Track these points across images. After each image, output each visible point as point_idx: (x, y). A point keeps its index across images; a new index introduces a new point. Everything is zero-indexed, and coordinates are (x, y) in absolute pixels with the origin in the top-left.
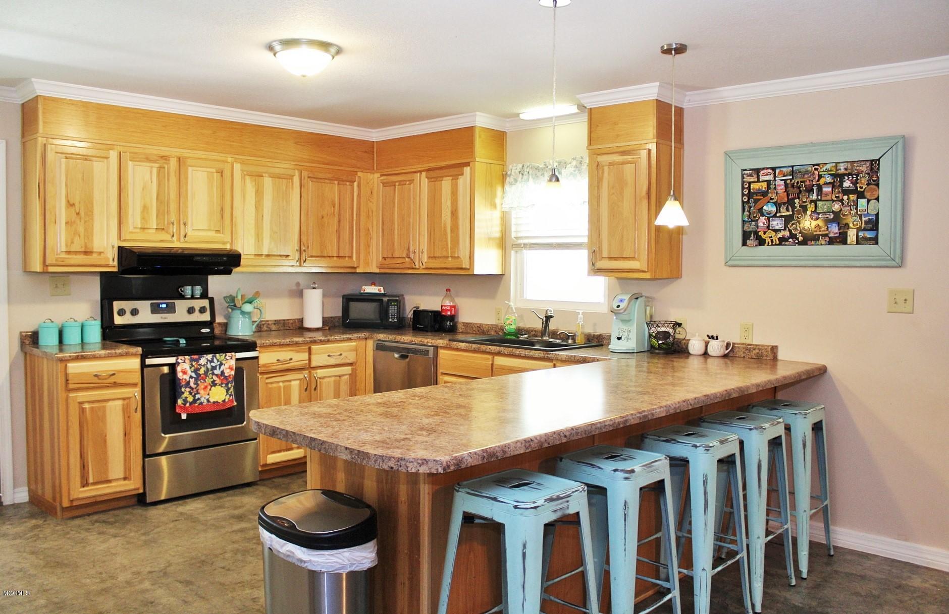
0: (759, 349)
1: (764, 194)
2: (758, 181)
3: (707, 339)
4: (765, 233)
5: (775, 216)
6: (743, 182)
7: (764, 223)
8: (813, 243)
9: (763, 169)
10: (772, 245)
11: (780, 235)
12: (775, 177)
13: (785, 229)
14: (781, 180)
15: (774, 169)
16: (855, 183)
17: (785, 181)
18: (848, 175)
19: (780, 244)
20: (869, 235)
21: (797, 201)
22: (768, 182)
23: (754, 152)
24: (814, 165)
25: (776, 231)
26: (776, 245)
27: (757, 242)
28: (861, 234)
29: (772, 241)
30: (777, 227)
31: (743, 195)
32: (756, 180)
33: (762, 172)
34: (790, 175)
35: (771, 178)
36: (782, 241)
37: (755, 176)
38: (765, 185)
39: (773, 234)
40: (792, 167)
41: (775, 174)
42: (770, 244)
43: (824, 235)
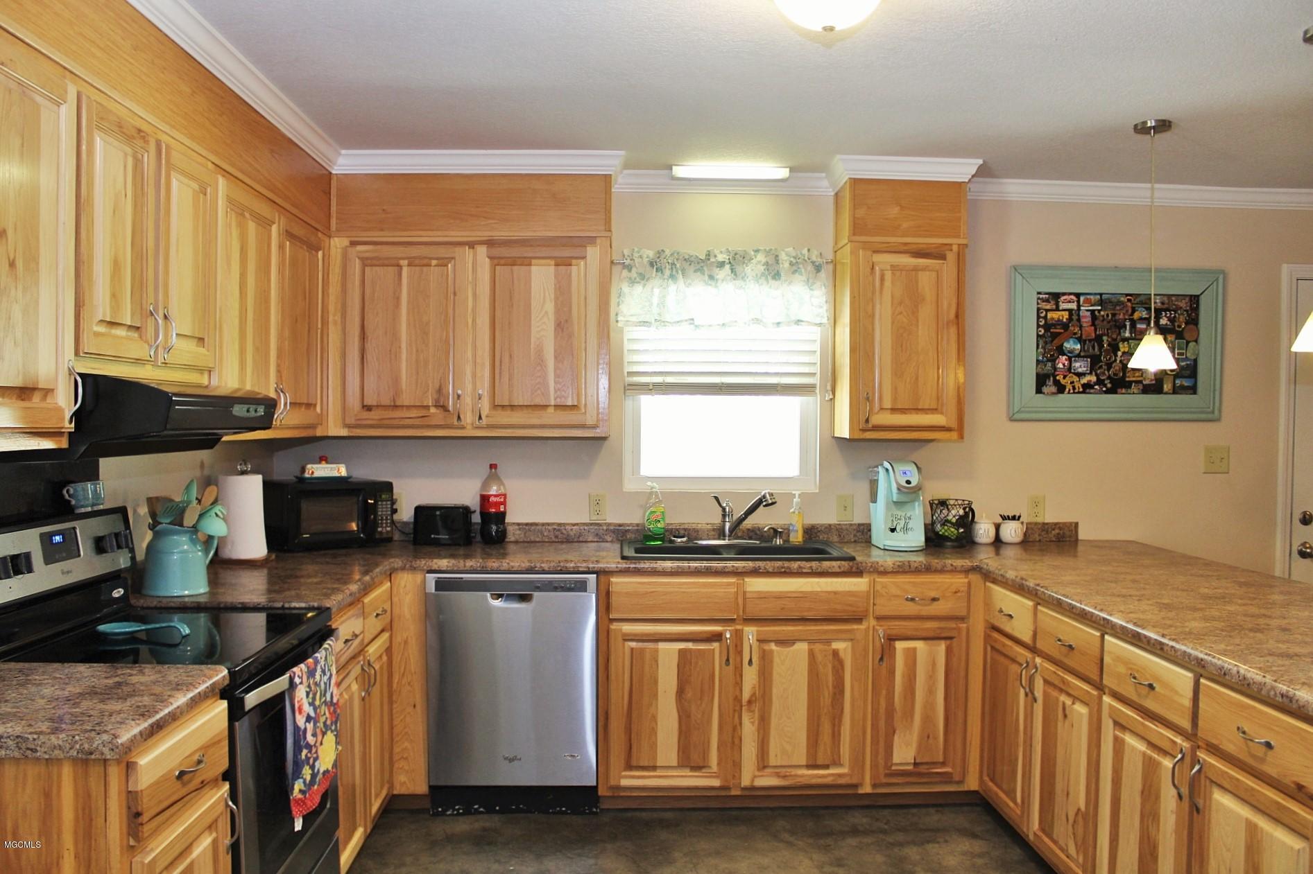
0: (1060, 529)
1: (1065, 326)
2: (1057, 309)
3: (999, 520)
4: (1064, 378)
5: (1079, 356)
6: (1038, 309)
7: (1064, 365)
8: (1124, 391)
9: (1064, 294)
10: (1074, 393)
11: (1084, 380)
12: (1079, 306)
13: (1091, 373)
14: (1087, 310)
15: (1078, 295)
16: (1172, 320)
17: (1093, 312)
18: (1166, 310)
19: (1084, 392)
20: (1186, 383)
21: (1105, 338)
22: (1070, 311)
23: (1053, 270)
24: (1127, 295)
25: (1080, 375)
26: (1079, 393)
27: (1054, 389)
28: (1178, 382)
29: (1074, 388)
30: (1080, 370)
31: (1038, 326)
32: (1054, 307)
33: (1062, 298)
34: (1098, 305)
35: (1074, 306)
36: (1087, 388)
37: (1053, 302)
38: (1066, 315)
39: (1076, 379)
40: (1101, 295)
41: (1078, 302)
42: (1072, 391)
43: (1137, 382)
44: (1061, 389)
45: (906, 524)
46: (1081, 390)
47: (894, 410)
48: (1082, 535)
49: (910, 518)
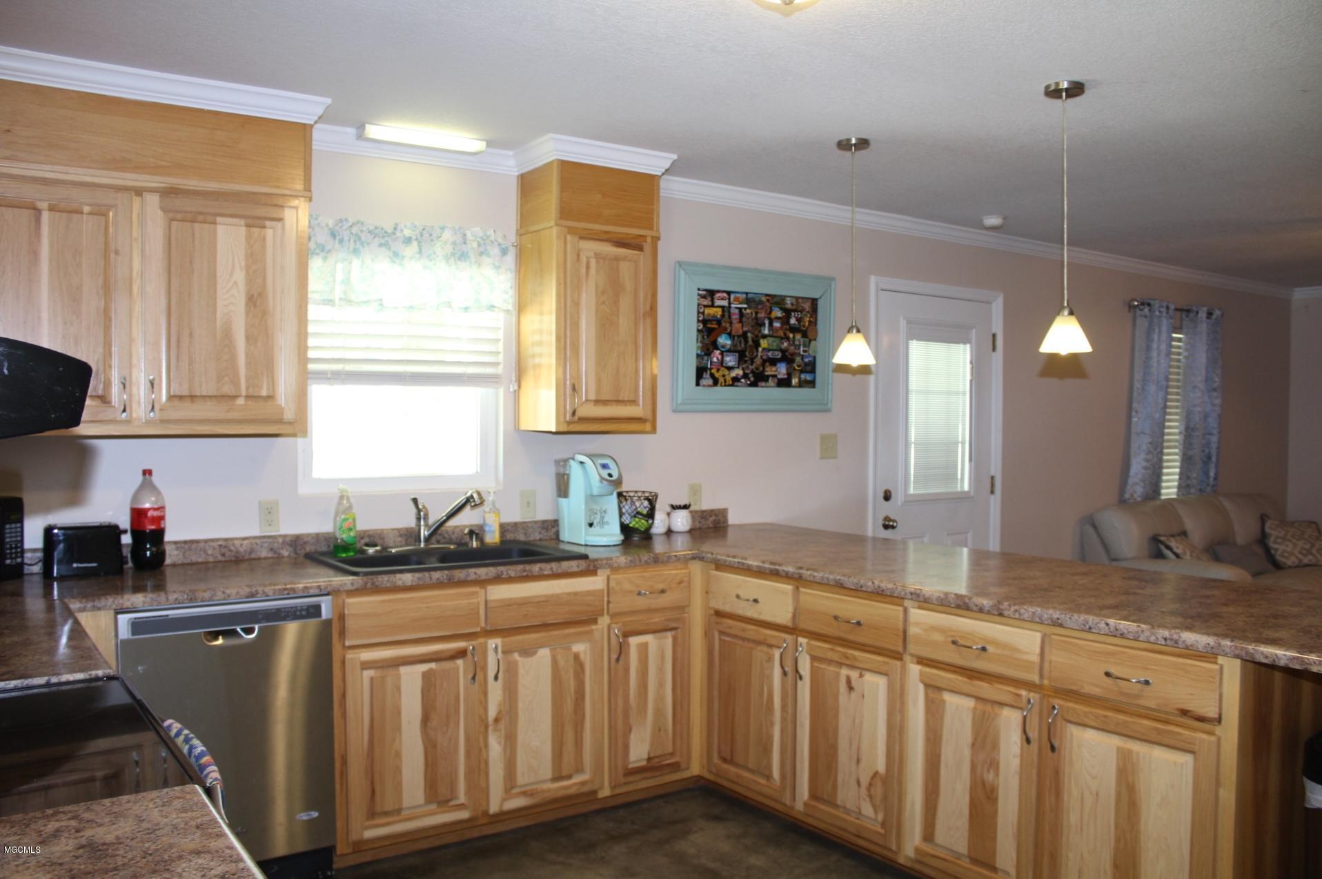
0: (716, 515)
1: (719, 322)
2: (713, 306)
3: (669, 509)
4: (718, 370)
5: (729, 351)
6: (699, 305)
7: (718, 358)
8: (763, 384)
9: (718, 291)
10: (725, 386)
11: (733, 374)
12: (730, 303)
13: (738, 367)
14: (737, 308)
15: (729, 293)
16: (799, 320)
17: (740, 309)
18: (795, 311)
19: (732, 385)
20: (809, 377)
21: (749, 335)
22: (723, 307)
23: (710, 269)
24: (767, 295)
25: (730, 369)
26: (729, 385)
27: (710, 382)
28: (803, 376)
29: (725, 381)
30: (730, 364)
31: (699, 321)
32: (710, 303)
33: (718, 295)
34: (745, 304)
35: (725, 303)
36: (736, 380)
37: (709, 299)
38: (719, 311)
39: (726, 372)
40: (747, 293)
41: (729, 299)
42: (723, 384)
43: (774, 376)
44: (716, 382)
45: (602, 518)
46: (731, 383)
47: (597, 402)
48: (732, 519)
49: (605, 512)
